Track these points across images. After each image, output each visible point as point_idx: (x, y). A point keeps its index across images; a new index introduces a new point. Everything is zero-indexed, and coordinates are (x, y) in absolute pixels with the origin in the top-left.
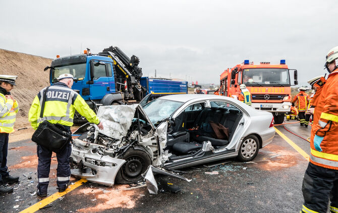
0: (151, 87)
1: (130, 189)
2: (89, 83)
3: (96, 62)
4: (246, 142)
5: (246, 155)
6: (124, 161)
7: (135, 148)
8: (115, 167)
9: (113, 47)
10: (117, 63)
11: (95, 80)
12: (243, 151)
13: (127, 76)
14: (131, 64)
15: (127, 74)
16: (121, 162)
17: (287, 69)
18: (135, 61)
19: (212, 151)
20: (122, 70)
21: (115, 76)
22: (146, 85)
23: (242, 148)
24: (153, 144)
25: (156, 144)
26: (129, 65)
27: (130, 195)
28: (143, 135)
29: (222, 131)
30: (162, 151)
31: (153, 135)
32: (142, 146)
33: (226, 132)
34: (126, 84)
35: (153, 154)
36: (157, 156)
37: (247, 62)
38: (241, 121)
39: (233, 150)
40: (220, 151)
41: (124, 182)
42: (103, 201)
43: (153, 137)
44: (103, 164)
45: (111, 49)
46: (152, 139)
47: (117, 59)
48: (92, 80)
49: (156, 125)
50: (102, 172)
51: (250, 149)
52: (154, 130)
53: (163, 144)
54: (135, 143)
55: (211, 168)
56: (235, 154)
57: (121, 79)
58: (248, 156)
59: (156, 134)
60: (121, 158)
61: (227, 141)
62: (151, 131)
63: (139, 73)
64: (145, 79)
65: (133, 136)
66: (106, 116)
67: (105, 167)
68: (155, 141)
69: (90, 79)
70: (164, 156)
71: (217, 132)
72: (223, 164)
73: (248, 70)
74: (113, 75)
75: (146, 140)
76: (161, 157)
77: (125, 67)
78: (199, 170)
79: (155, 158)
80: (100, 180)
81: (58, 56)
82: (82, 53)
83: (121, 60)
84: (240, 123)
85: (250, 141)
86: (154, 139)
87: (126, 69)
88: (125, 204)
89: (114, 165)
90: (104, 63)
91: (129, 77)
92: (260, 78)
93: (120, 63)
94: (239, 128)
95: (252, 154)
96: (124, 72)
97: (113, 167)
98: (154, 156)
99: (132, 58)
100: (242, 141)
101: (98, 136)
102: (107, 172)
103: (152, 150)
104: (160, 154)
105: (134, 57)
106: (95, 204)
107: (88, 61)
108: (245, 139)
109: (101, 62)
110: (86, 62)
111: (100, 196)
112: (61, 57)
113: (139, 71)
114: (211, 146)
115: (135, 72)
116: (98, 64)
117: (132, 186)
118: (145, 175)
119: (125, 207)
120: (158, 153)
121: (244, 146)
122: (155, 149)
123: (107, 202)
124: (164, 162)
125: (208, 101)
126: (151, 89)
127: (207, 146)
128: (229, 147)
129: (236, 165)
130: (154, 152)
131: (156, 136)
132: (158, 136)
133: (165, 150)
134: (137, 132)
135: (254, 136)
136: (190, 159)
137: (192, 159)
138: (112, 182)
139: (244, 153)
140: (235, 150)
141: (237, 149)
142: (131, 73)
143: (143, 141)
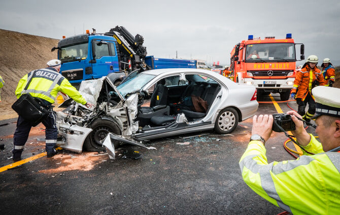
0: (156, 66)
1: (97, 155)
2: (92, 62)
3: (98, 42)
4: (224, 115)
5: (224, 128)
6: (90, 130)
7: (103, 118)
8: (82, 135)
9: (119, 26)
10: (122, 43)
11: (98, 59)
12: (220, 123)
13: (131, 56)
14: (136, 44)
15: (132, 53)
16: (87, 131)
17: (293, 43)
18: (140, 40)
19: (185, 123)
20: (127, 49)
21: (118, 55)
22: (151, 64)
23: (219, 121)
24: (122, 114)
25: (125, 115)
26: (134, 44)
27: (93, 160)
28: (111, 106)
29: (200, 104)
30: (132, 121)
31: (122, 107)
32: (110, 116)
33: (203, 105)
34: (130, 63)
35: (122, 125)
36: (127, 126)
37: (251, 37)
38: (219, 94)
39: (209, 123)
40: (196, 123)
41: (94, 150)
42: (66, 165)
43: (122, 108)
44: (72, 132)
45: (117, 29)
46: (121, 110)
47: (122, 38)
48: (94, 59)
49: (126, 97)
50: (70, 139)
51: (228, 122)
52: (124, 102)
53: (133, 116)
54: (103, 113)
55: (186, 139)
56: (212, 126)
57: (125, 58)
58: (226, 128)
59: (125, 105)
60: (89, 127)
61: (204, 114)
62: (121, 102)
63: (144, 51)
64: (150, 58)
65: (101, 107)
66: (86, 90)
67: (73, 136)
68: (124, 112)
69: (92, 58)
70: (134, 127)
71: (195, 105)
72: (200, 136)
73: (251, 46)
74: (117, 54)
75: (114, 111)
76: (132, 128)
77: (129, 47)
78: (173, 141)
79: (126, 128)
80: (70, 147)
81: (64, 37)
82: (85, 33)
83: (125, 39)
84: (217, 96)
85: (228, 114)
86: (123, 110)
87: (130, 48)
88: (84, 167)
89: (82, 133)
90: (106, 42)
91: (133, 55)
92: (266, 54)
93: (125, 42)
94: (216, 101)
95: (230, 127)
96: (128, 51)
97: (80, 135)
98: (124, 126)
99: (136, 37)
100: (218, 113)
101: (78, 109)
102: (74, 140)
103: (121, 121)
104: (130, 125)
105: (138, 35)
106: (58, 166)
107: (90, 41)
108: (222, 112)
109: (102, 42)
110: (87, 42)
111: (66, 161)
112: (67, 37)
113: (144, 50)
114: (185, 118)
115: (139, 51)
116: (100, 44)
117: (99, 153)
118: (103, 142)
119: (83, 169)
120: (127, 124)
121: (221, 119)
122: (125, 120)
123: (69, 166)
124: (135, 132)
125: (183, 74)
126: (157, 68)
127: (181, 118)
128: (205, 119)
129: (212, 137)
130: (124, 123)
131: (125, 107)
132: (127, 108)
133: (135, 120)
134: (105, 103)
135: (232, 109)
136: (163, 130)
137: (165, 130)
138: (80, 149)
139: (221, 125)
140: (211, 122)
141: (213, 122)
142: (135, 52)
143: (111, 112)
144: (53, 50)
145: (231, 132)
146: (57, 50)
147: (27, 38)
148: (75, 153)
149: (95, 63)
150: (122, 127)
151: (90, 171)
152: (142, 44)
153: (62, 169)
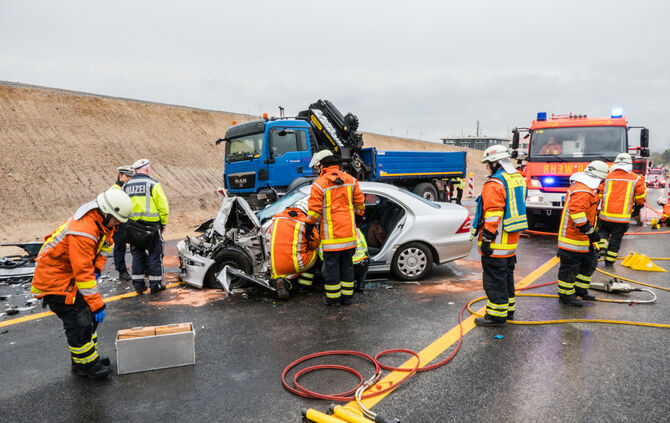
0: (380, 165)
2: (267, 162)
3: (281, 130)
4: (413, 251)
5: (408, 271)
6: (213, 261)
7: (230, 248)
8: (203, 267)
10: (324, 128)
11: (278, 157)
12: (401, 265)
13: (336, 149)
14: (346, 128)
15: (337, 144)
16: (209, 262)
17: (625, 126)
18: (353, 122)
20: (330, 138)
22: (371, 161)
23: (399, 261)
24: (254, 245)
25: (258, 245)
26: (343, 128)
27: (211, 297)
28: (241, 234)
31: (255, 235)
32: (239, 246)
35: (255, 258)
36: (260, 260)
37: (542, 117)
38: (401, 222)
39: (383, 263)
42: (178, 299)
43: (254, 237)
44: (192, 263)
45: (319, 105)
46: (252, 239)
47: (324, 120)
48: (271, 157)
49: (263, 223)
50: (191, 271)
51: (413, 263)
52: (258, 229)
54: (229, 242)
56: (386, 268)
58: (411, 273)
59: (260, 233)
60: (212, 258)
61: (377, 249)
62: (254, 230)
63: (358, 141)
64: (369, 151)
65: (229, 234)
67: (194, 267)
68: (257, 242)
69: (269, 156)
73: (541, 132)
74: (310, 148)
75: (244, 240)
77: (335, 134)
79: (259, 262)
80: (191, 281)
81: (234, 123)
82: (261, 118)
83: (330, 120)
84: (398, 224)
86: (255, 239)
87: (335, 137)
88: (196, 303)
89: (203, 265)
90: (292, 131)
91: (339, 148)
92: (577, 146)
93: (329, 126)
94: (396, 231)
95: (418, 271)
96: (332, 141)
97: (201, 267)
98: (257, 260)
99: (346, 117)
100: (395, 249)
101: (214, 235)
102: (195, 272)
103: (253, 253)
104: (264, 258)
105: (349, 115)
106: (170, 300)
107: (266, 130)
109: (286, 131)
110: (263, 132)
111: (181, 296)
112: (238, 124)
113: (359, 139)
115: (350, 140)
116: (283, 134)
118: (217, 276)
119: (193, 304)
120: (261, 257)
121: (402, 258)
122: (258, 252)
123: (182, 300)
126: (381, 168)
128: (377, 258)
130: (257, 256)
131: (259, 235)
132: (261, 237)
134: (233, 230)
135: (420, 245)
138: (200, 283)
139: (403, 268)
140: (385, 261)
141: (389, 262)
142: (343, 143)
143: (241, 241)
144: (218, 142)
145: (420, 279)
146: (224, 143)
147: (195, 117)
148: (195, 288)
149: (273, 162)
150: (254, 260)
151: (199, 307)
152: (355, 129)
153: (173, 302)
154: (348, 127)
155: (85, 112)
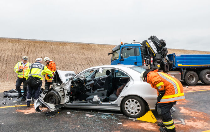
2: (121, 60)
6: (45, 96)
9: (152, 36)
10: (150, 47)
11: (126, 58)
15: (155, 53)
20: (152, 51)
22: (173, 59)
23: (125, 106)
24: (61, 91)
26: (159, 46)
30: (66, 95)
32: (55, 91)
34: (151, 60)
36: (64, 97)
39: (116, 105)
40: (108, 103)
47: (151, 43)
51: (133, 108)
63: (165, 51)
64: (172, 55)
72: (112, 114)
74: (141, 54)
76: (66, 99)
84: (126, 85)
86: (61, 88)
89: (42, 97)
90: (132, 48)
95: (136, 112)
103: (61, 94)
110: (120, 49)
121: (127, 104)
124: (67, 102)
126: (178, 63)
133: (68, 95)
136: (83, 104)
137: (84, 104)
139: (128, 110)
140: (117, 105)
141: (119, 105)
142: (158, 52)
143: (56, 88)
145: (137, 117)
149: (123, 60)
150: (61, 97)
152: (164, 46)
154: (161, 45)
155: (83, 48)
